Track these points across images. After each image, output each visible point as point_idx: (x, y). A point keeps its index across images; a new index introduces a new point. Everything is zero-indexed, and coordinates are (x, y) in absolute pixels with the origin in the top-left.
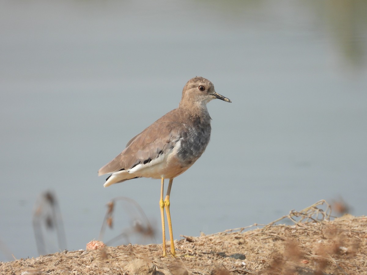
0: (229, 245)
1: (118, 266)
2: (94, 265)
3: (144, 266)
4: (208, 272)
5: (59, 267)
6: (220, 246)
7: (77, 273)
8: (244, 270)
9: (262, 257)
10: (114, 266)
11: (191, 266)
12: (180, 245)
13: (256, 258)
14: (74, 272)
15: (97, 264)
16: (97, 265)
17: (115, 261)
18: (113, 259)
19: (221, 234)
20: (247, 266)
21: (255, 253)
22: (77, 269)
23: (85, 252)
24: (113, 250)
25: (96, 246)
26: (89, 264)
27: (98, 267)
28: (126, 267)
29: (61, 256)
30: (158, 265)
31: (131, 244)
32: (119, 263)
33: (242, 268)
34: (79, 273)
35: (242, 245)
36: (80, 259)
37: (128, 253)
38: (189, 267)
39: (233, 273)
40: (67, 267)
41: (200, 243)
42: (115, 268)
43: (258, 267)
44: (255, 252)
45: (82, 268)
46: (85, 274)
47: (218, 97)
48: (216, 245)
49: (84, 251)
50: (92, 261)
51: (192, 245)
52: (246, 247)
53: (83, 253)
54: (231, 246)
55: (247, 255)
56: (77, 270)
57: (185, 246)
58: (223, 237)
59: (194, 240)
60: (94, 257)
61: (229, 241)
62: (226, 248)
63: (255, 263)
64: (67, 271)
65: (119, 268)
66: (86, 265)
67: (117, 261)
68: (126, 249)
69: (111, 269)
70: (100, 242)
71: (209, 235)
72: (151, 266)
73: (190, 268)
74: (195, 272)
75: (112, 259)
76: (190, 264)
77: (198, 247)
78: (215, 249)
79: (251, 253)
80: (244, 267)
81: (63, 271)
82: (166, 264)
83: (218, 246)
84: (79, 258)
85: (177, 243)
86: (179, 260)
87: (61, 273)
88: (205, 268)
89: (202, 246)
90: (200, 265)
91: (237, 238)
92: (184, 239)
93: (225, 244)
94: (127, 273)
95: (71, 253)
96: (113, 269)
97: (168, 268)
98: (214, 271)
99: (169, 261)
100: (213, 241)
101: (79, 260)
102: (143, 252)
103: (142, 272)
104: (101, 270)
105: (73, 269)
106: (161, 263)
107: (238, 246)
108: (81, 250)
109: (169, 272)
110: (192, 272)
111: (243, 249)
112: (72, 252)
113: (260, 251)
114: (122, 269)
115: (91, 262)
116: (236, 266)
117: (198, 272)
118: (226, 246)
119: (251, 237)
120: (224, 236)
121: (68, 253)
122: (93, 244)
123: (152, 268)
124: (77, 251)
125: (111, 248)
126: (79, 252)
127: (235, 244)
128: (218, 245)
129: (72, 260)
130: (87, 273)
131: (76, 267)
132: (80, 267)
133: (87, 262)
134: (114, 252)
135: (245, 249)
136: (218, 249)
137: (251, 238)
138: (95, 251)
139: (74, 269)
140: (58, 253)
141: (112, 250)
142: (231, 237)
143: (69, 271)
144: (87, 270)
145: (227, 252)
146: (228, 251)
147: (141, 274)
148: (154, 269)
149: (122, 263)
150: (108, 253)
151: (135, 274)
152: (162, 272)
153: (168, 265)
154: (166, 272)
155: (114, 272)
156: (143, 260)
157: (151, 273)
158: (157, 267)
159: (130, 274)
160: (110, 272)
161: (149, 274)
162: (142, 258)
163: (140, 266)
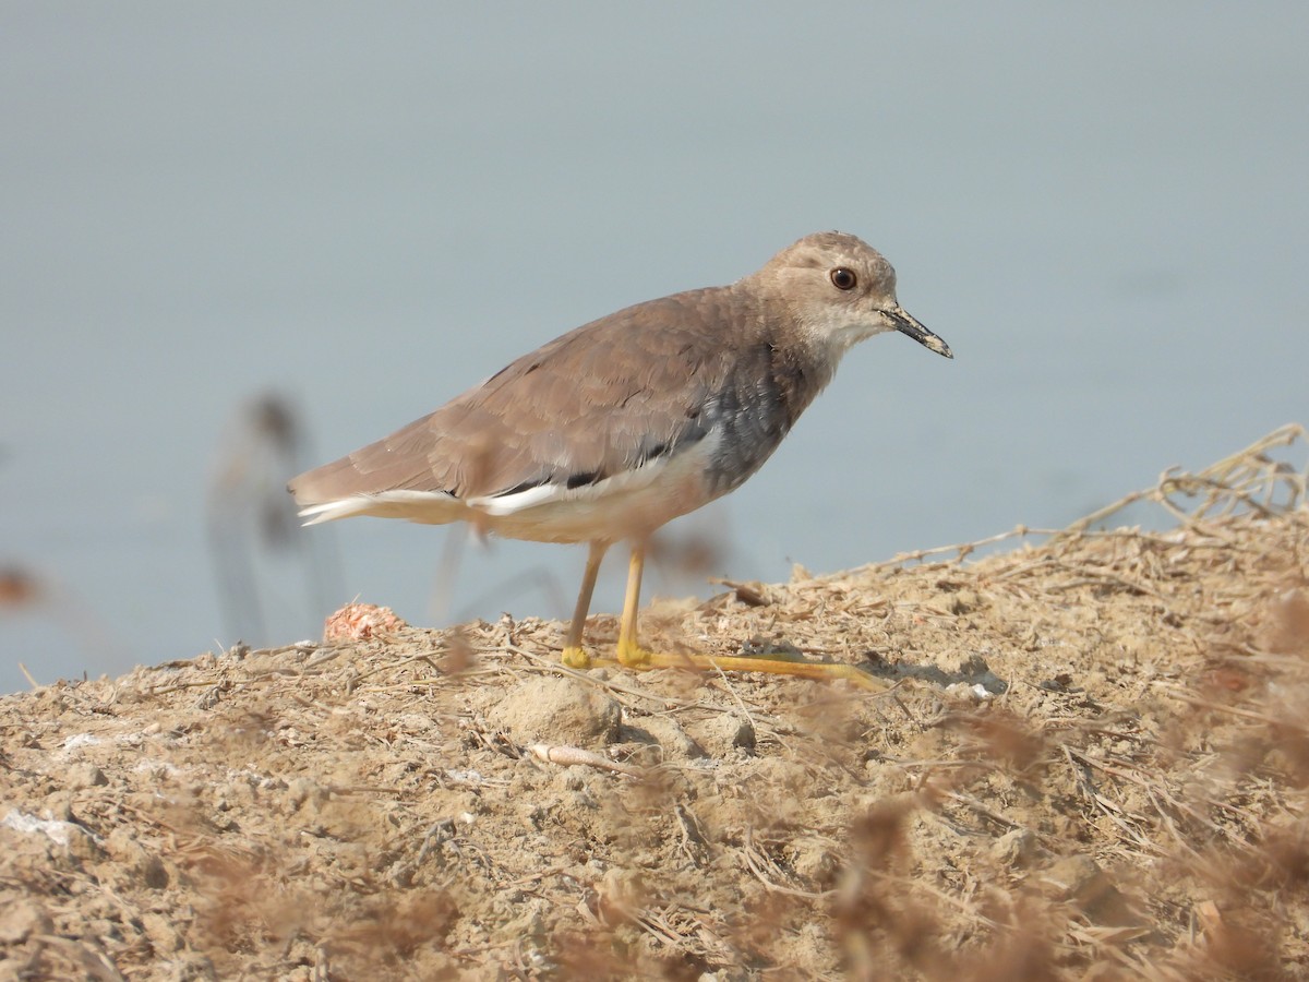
0: (916, 616)
1: (463, 706)
2: (361, 703)
3: (574, 705)
4: (836, 730)
5: (219, 712)
6: (879, 620)
7: (295, 739)
8: (984, 719)
9: (1056, 663)
10: (448, 708)
11: (767, 705)
12: (713, 618)
13: (1031, 667)
14: (283, 733)
15: (376, 699)
16: (374, 705)
17: (447, 688)
18: (441, 678)
19: (878, 570)
20: (995, 702)
21: (1023, 647)
22: (297, 723)
23: (323, 650)
24: (438, 642)
25: (363, 627)
26: (341, 701)
27: (380, 711)
28: (495, 709)
29: (223, 668)
30: (629, 700)
31: (508, 616)
32: (468, 695)
33: (977, 711)
34: (304, 737)
35: (968, 617)
36: (303, 679)
37: (500, 654)
38: (757, 708)
39: (939, 729)
40: (253, 715)
41: (797, 611)
42: (451, 717)
43: (1040, 705)
44: (1024, 642)
45: (316, 718)
46: (331, 740)
47: (902, 325)
48: (860, 615)
49: (316, 648)
50: (355, 686)
51: (763, 617)
52: (984, 625)
53: (313, 655)
54: (925, 620)
55: (991, 655)
56: (295, 727)
57: (735, 622)
58: (888, 582)
59: (770, 599)
60: (360, 671)
61: (914, 598)
62: (902, 630)
63: (1029, 689)
64: (253, 733)
65: (469, 715)
66: (331, 704)
67: (460, 685)
68: (492, 638)
69: (434, 720)
70: (382, 609)
71: (829, 577)
72: (601, 703)
73: (761, 712)
74: (783, 727)
75: (435, 679)
76: (762, 696)
77: (786, 625)
78: (860, 633)
79: (1009, 650)
80: (984, 706)
81: (237, 730)
82: (662, 696)
83: (872, 620)
84: (299, 677)
85: (698, 609)
86: (714, 681)
87: (231, 738)
88: (823, 713)
89: (806, 622)
90: (803, 700)
91: (944, 586)
92: (726, 595)
93: (897, 611)
94: (504, 735)
95: (262, 657)
96: (442, 719)
97: (672, 716)
98: (862, 723)
99: (670, 684)
100: (847, 602)
101: (299, 685)
103: (564, 729)
104: (393, 725)
105: (276, 722)
106: (639, 692)
107: (951, 619)
108: (306, 643)
109: (677, 731)
110: (770, 727)
111: (973, 631)
112: (268, 653)
113: (1044, 641)
114: (479, 720)
115: (351, 693)
116: (951, 701)
117: (795, 729)
118: (905, 621)
119: (1004, 580)
120: (893, 579)
121: (249, 655)
122: (353, 618)
123: (604, 716)
124: (289, 650)
125: (428, 632)
126: (295, 652)
127: (938, 613)
128: (869, 616)
129: (270, 682)
130: (336, 740)
131: (292, 712)
132: (308, 715)
133: (334, 692)
134: (441, 650)
135: (980, 633)
136: (871, 631)
137: (1005, 584)
138: (363, 647)
139: (284, 722)
140: (208, 656)
141: (434, 644)
142: (921, 583)
143: (263, 731)
144: (335, 724)
145: (909, 643)
146: (911, 640)
147: (560, 739)
148: (612, 719)
149: (480, 696)
150: (420, 654)
151: (537, 739)
152: (648, 729)
153: (669, 702)
154: (664, 729)
155: (450, 734)
156: (564, 681)
157: (603, 736)
158: (625, 709)
159: (512, 737)
160: (435, 732)
161: (595, 738)
162: (562, 676)
163: (554, 708)
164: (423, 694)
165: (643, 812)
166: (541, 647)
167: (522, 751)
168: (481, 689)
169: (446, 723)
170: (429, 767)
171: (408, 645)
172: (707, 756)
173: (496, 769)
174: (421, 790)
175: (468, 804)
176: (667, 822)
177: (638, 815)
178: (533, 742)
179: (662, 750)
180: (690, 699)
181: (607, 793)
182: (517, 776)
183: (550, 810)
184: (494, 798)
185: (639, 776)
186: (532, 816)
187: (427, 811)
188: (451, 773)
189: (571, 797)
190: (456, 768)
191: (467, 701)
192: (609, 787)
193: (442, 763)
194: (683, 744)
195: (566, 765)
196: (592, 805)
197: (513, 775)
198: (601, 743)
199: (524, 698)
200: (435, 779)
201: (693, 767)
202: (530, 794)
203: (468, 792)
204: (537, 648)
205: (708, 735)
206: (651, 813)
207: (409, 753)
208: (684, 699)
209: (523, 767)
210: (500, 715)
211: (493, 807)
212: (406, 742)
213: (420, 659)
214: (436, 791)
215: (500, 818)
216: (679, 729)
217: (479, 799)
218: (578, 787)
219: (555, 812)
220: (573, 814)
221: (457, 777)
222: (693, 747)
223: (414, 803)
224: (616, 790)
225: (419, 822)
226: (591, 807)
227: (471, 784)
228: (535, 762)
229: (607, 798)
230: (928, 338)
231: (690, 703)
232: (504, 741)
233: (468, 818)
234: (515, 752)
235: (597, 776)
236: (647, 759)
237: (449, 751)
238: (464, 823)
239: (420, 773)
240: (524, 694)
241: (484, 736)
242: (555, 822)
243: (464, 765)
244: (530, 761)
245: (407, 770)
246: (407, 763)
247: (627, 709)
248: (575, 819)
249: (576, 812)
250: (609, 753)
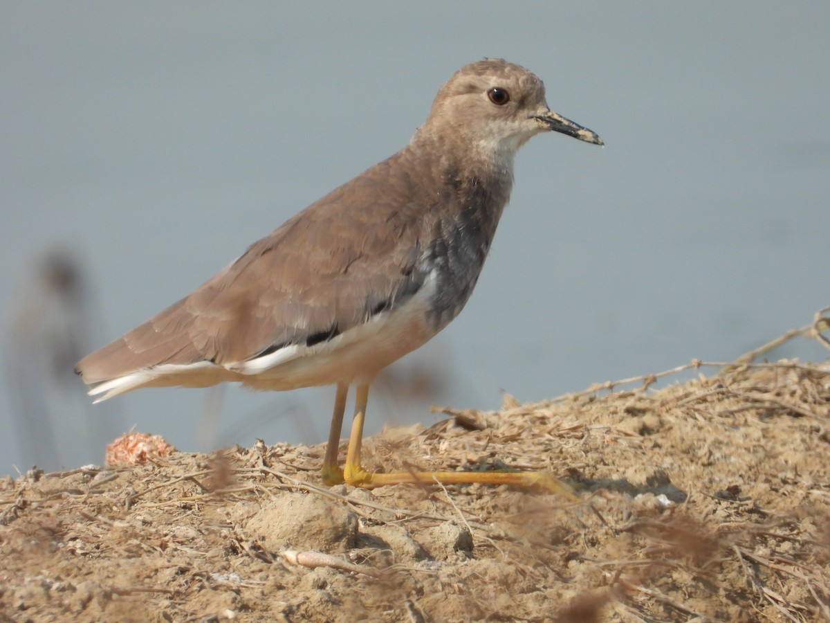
0: (608, 437)
1: (225, 518)
2: (138, 517)
3: (318, 517)
4: (542, 535)
5: (17, 527)
6: (577, 441)
7: (82, 548)
8: (667, 525)
9: (727, 476)
10: (211, 520)
11: (482, 515)
12: (435, 441)
13: (706, 480)
14: (71, 544)
15: (150, 514)
16: (149, 518)
17: (210, 503)
18: (205, 495)
19: (576, 399)
20: (677, 510)
21: (700, 462)
22: (83, 535)
23: (105, 472)
24: (202, 464)
25: (139, 452)
26: (120, 515)
27: (154, 524)
28: (251, 521)
29: (20, 489)
30: (364, 511)
31: (261, 441)
32: (229, 509)
33: (662, 518)
34: (89, 547)
35: (653, 437)
36: (88, 497)
37: (255, 474)
38: (473, 517)
39: (629, 534)
40: (46, 529)
41: (507, 434)
42: (215, 528)
43: (715, 511)
44: (700, 458)
45: (99, 530)
46: (112, 549)
47: (556, 126)
48: (561, 436)
49: (99, 470)
50: (132, 503)
51: (478, 439)
52: (666, 444)
53: (97, 477)
54: (615, 440)
55: (672, 470)
56: (81, 539)
57: (454, 444)
58: (584, 409)
59: (485, 424)
60: (137, 490)
61: (606, 422)
62: (596, 449)
63: (705, 498)
64: (46, 544)
65: (230, 526)
66: (113, 518)
67: (222, 501)
68: (248, 460)
69: (200, 531)
70: (154, 437)
71: (535, 405)
72: (341, 515)
73: (477, 521)
74: (496, 533)
75: (200, 496)
76: (478, 506)
77: (498, 446)
78: (561, 452)
79: (687, 465)
80: (667, 513)
81: (33, 542)
82: (393, 508)
83: (571, 441)
84: (85, 496)
85: (423, 434)
86: (437, 494)
87: (27, 548)
88: (531, 521)
89: (515, 443)
90: (513, 509)
91: (631, 412)
92: (446, 422)
93: (592, 433)
94: (260, 543)
95: (54, 479)
96: (207, 530)
97: (402, 525)
98: (564, 529)
99: (400, 497)
100: (550, 426)
101: (85, 502)
102: (307, 470)
103: (310, 537)
104: (166, 535)
105: (66, 533)
106: (374, 504)
107: (637, 439)
108: (90, 466)
109: (406, 538)
110: (485, 533)
111: (657, 450)
112: (58, 476)
113: (717, 457)
114: (238, 530)
115: (129, 508)
116: (639, 509)
117: (506, 535)
118: (599, 441)
119: (683, 406)
120: (588, 406)
121: (43, 477)
122: (130, 445)
123: (344, 525)
124: (76, 472)
125: (194, 456)
126: (81, 474)
127: (627, 435)
128: (569, 438)
129: (60, 501)
130: (117, 548)
131: (79, 525)
132: (93, 527)
133: (115, 508)
134: (205, 471)
135: (663, 451)
136: (571, 450)
137: (683, 409)
138: (139, 470)
139: (72, 534)
140: (7, 479)
141: (199, 466)
142: (612, 409)
143: (54, 543)
144: (116, 535)
145: (602, 460)
146: (604, 458)
147: (307, 545)
148: (350, 527)
149: (238, 510)
150: (188, 475)
151: (287, 546)
152: (381, 536)
153: (399, 512)
154: (394, 536)
155: (213, 543)
156: (310, 496)
157: (343, 542)
158: (362, 520)
159: (267, 545)
160: (200, 541)
161: (336, 544)
162: (308, 492)
163: (302, 519)
164: (190, 509)
165: (378, 607)
166: (289, 468)
167: (275, 556)
168: (239, 504)
169: (210, 533)
170: (196, 571)
171: (177, 468)
172: (431, 558)
173: (253, 572)
174: (189, 590)
175: (229, 602)
176: (399, 615)
177: (374, 610)
178: (284, 548)
179: (393, 554)
180: (417, 510)
181: (348, 590)
182: (271, 578)
183: (299, 606)
184: (252, 597)
185: (375, 576)
186: (284, 612)
187: (196, 608)
188: (215, 576)
189: (317, 595)
190: (219, 571)
191: (228, 514)
192: (349, 586)
193: (208, 567)
194: (411, 548)
195: (312, 567)
196: (335, 601)
197: (268, 577)
198: (341, 548)
199: (276, 511)
200: (201, 581)
201: (419, 567)
202: (282, 592)
203: (229, 592)
204: (287, 469)
205: (432, 540)
206: (385, 608)
207: (179, 559)
208: (411, 509)
209: (276, 569)
210: (256, 526)
211: (251, 604)
212: (176, 550)
213: (187, 479)
214: (203, 591)
215: (257, 614)
216: (408, 535)
217: (239, 598)
218: (322, 586)
219: (303, 608)
220: (319, 609)
221: (220, 579)
222: (419, 551)
223: (184, 601)
224: (355, 588)
225: (189, 618)
226: (334, 603)
227: (232, 584)
228: (286, 565)
229: (348, 595)
230: (581, 132)
231: (417, 514)
232: (259, 548)
233: (230, 614)
234: (269, 557)
235: (339, 577)
236: (381, 562)
237: (213, 557)
238: (226, 618)
239: (188, 576)
240: (276, 507)
241: (243, 544)
242: (303, 616)
243: (226, 569)
244: (281, 564)
245: (177, 573)
246: (177, 567)
247: (364, 520)
248: (320, 613)
249: (321, 607)
250: (348, 557)
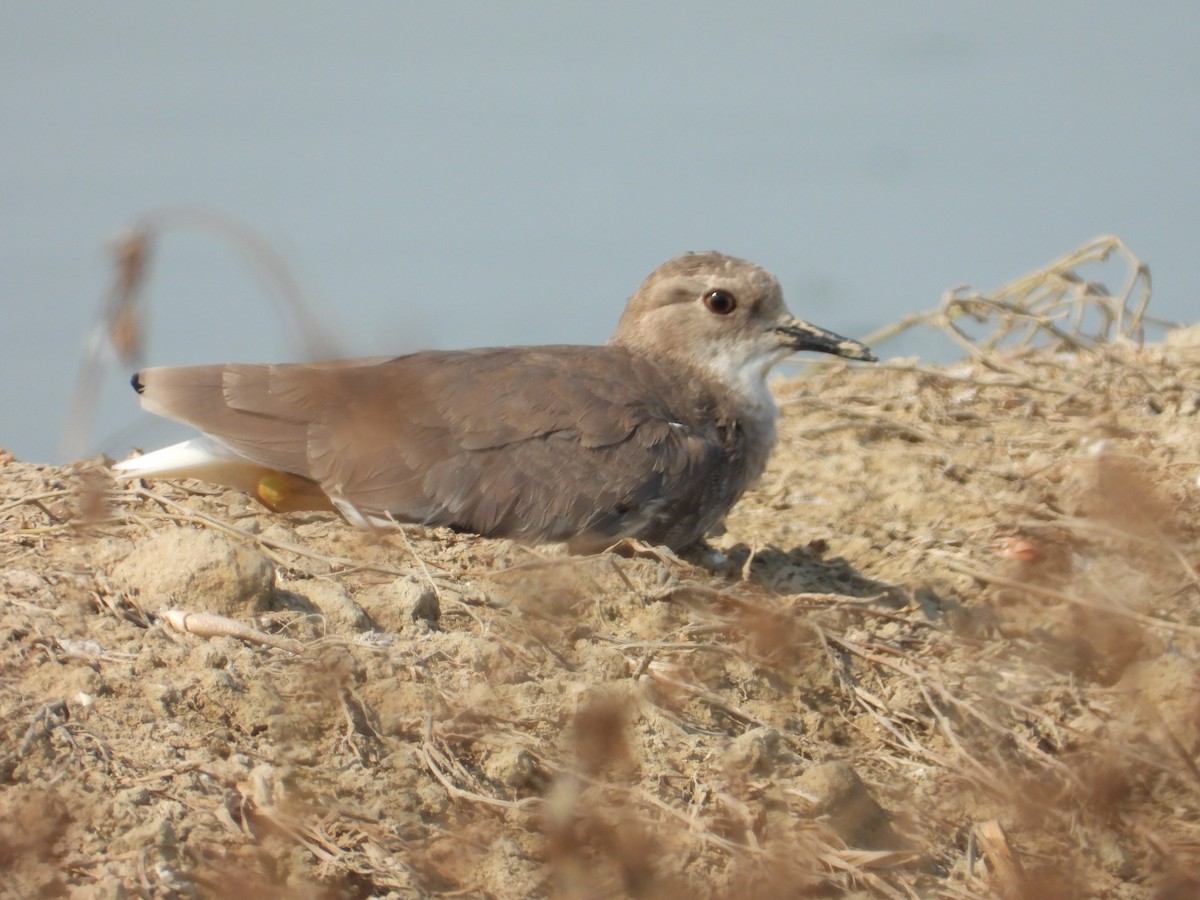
1: (82, 561)
3: (217, 564)
4: (539, 600)
8: (721, 592)
9: (810, 525)
10: (62, 563)
11: (455, 569)
13: (779, 529)
17: (62, 539)
18: (56, 526)
21: (771, 504)
24: (52, 482)
28: (120, 567)
30: (285, 559)
32: (89, 549)
37: (128, 499)
38: (441, 572)
39: (666, 604)
42: (65, 575)
44: (771, 498)
47: (806, 339)
65: (89, 573)
67: (77, 536)
69: (46, 579)
72: (251, 562)
73: (447, 578)
74: (473, 596)
76: (448, 557)
79: (753, 507)
80: (720, 575)
82: (326, 554)
86: (391, 538)
88: (524, 580)
90: (499, 563)
94: (131, 598)
96: (56, 577)
97: (338, 579)
98: (570, 592)
99: (336, 540)
102: (204, 495)
103: (205, 593)
106: (298, 548)
109: (343, 599)
110: (457, 596)
113: (795, 498)
114: (100, 579)
116: (680, 568)
117: (488, 599)
123: (255, 578)
125: (40, 469)
134: (56, 492)
141: (47, 484)
147: (200, 603)
148: (264, 582)
149: (104, 550)
150: (30, 497)
151: (171, 604)
152: (308, 595)
153: (335, 562)
154: (324, 594)
155: (64, 596)
156: (206, 534)
157: (252, 603)
158: (280, 570)
159: (140, 601)
160: (45, 593)
161: (242, 604)
162: (204, 527)
163: (193, 567)
164: (32, 546)
165: (299, 698)
166: (178, 490)
167: (152, 618)
168: (104, 541)
169: (59, 582)
170: (38, 635)
171: (14, 485)
172: (379, 629)
173: (120, 640)
174: (26, 664)
175: (84, 682)
176: (329, 709)
177: (293, 700)
178: (166, 607)
179: (324, 620)
180: (360, 558)
181: (256, 672)
182: (146, 649)
183: (184, 692)
184: (116, 676)
185: (296, 652)
186: (163, 699)
187: (34, 689)
188: (64, 644)
189: (212, 677)
190: (71, 637)
191: (87, 556)
192: (258, 665)
193: (55, 631)
194: (351, 614)
195: (206, 637)
196: (237, 687)
197: (141, 648)
198: (250, 610)
199: (156, 553)
200: (44, 650)
201: (364, 641)
202: (161, 671)
203: (85, 668)
204: (174, 492)
205: (381, 604)
206: (310, 699)
207: (13, 618)
208: (353, 558)
209: (153, 637)
210: (127, 574)
211: (115, 686)
212: (9, 604)
213: (30, 502)
214: (46, 665)
215: (124, 701)
216: (346, 595)
217: (98, 676)
218: (220, 664)
219: (191, 694)
220: (214, 697)
221: (71, 648)
222: (362, 618)
223: (17, 679)
224: (267, 669)
225: (24, 703)
226: (235, 689)
227: (88, 656)
228: (168, 632)
229: (256, 678)
230: (842, 345)
231: (360, 564)
232: (130, 605)
233: (85, 699)
234: (144, 619)
235: (245, 652)
236: (305, 631)
237: (62, 617)
238: (79, 706)
239: (26, 643)
240: (156, 548)
241: (107, 599)
242: (191, 707)
243: (80, 633)
244: (162, 630)
245: (10, 639)
246: (10, 631)
247: (283, 570)
248: (216, 703)
249: (217, 695)
250: (259, 623)
